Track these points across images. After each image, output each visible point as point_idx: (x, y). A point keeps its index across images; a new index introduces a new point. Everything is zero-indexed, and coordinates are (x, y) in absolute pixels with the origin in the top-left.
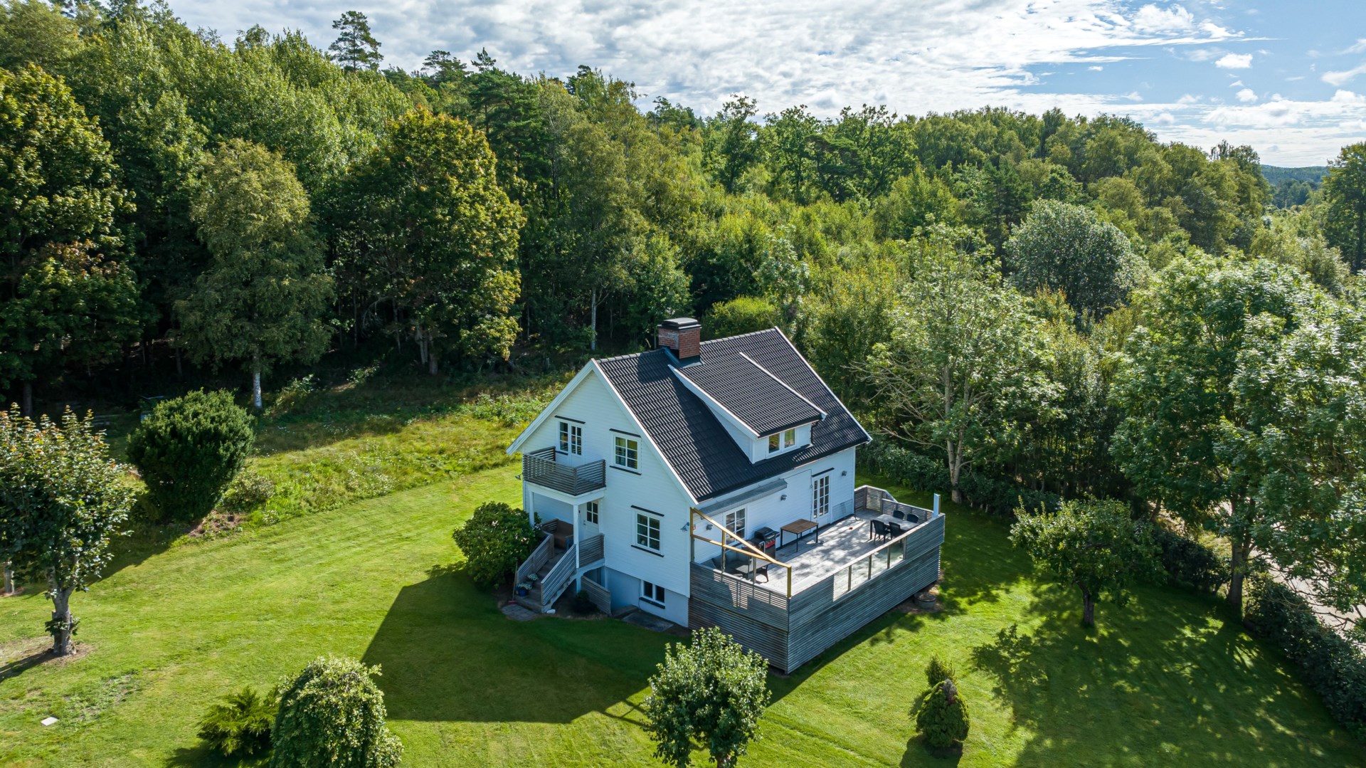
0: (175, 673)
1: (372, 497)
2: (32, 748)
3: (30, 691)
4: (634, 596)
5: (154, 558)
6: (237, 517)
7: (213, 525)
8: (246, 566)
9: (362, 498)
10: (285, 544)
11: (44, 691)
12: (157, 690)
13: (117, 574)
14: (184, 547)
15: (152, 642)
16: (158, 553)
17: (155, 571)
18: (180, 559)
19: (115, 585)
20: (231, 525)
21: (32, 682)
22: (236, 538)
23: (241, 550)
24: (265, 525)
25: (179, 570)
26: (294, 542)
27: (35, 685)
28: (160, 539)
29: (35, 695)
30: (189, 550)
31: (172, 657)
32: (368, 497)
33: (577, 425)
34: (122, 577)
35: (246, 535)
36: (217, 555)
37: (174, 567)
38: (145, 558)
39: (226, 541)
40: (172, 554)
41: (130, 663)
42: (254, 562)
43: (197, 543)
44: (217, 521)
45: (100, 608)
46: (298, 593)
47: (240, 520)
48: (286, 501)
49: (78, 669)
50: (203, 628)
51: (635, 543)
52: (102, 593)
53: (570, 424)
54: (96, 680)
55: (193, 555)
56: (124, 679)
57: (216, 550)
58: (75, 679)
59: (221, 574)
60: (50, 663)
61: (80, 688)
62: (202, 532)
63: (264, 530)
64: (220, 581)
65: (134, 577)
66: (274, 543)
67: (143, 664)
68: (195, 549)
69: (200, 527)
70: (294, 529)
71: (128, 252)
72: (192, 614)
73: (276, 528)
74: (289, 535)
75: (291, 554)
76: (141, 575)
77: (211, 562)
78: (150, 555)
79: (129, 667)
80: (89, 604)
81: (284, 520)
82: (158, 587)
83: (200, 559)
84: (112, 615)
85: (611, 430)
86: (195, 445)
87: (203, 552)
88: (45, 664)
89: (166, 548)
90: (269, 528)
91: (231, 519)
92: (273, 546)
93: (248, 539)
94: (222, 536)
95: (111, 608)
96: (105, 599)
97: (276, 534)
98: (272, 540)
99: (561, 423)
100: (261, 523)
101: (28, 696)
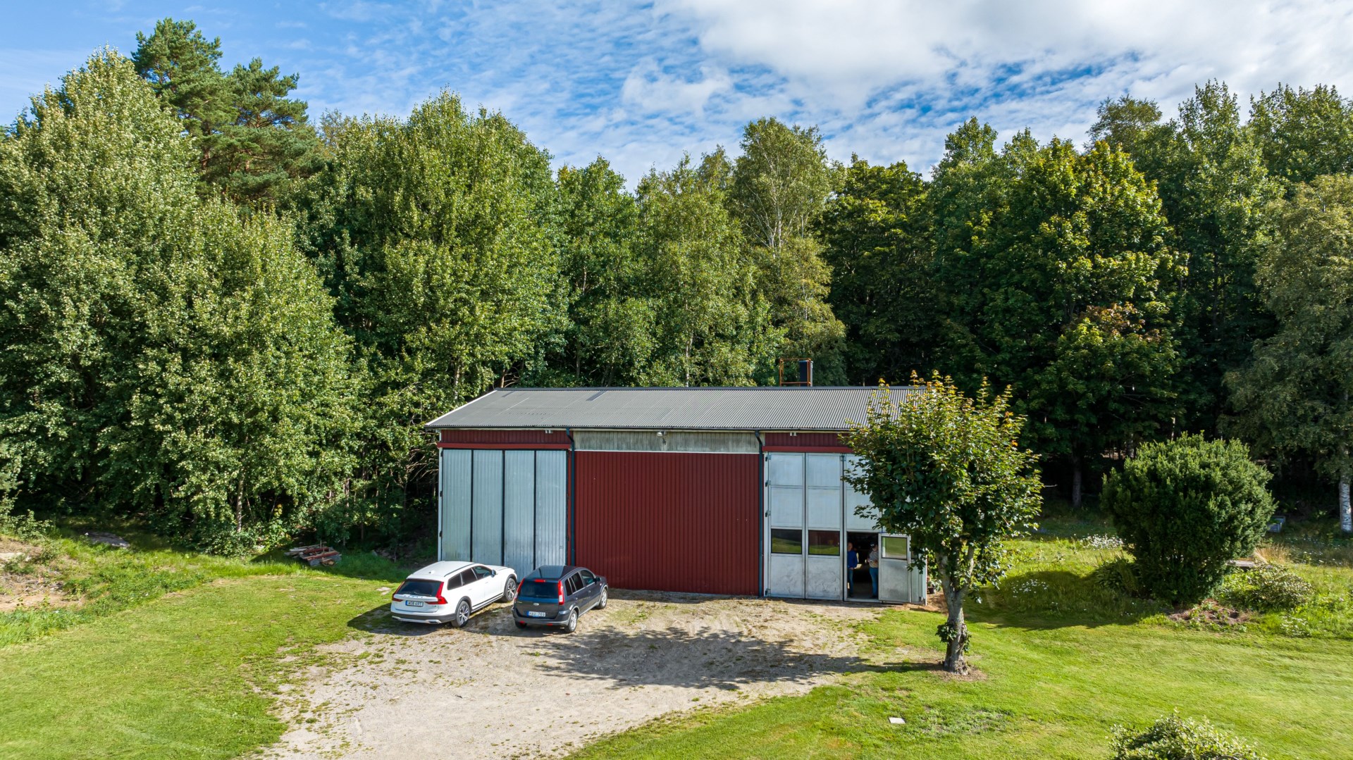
0: (1054, 733)
2: (863, 734)
3: (901, 689)
5: (1113, 627)
6: (1243, 615)
7: (1206, 616)
8: (1231, 669)
10: (1309, 664)
11: (912, 694)
12: (1020, 739)
13: (1063, 629)
14: (1157, 627)
15: (1053, 695)
16: (1121, 624)
17: (1108, 639)
18: (1145, 637)
19: (1055, 638)
20: (1232, 621)
21: (908, 682)
22: (1233, 637)
23: (1233, 652)
24: (1284, 634)
25: (1137, 647)
27: (909, 686)
28: (1129, 609)
29: (903, 694)
30: (1161, 631)
31: (1063, 717)
34: (1068, 634)
35: (1249, 638)
36: (1196, 647)
37: (1134, 642)
38: (1102, 624)
39: (1217, 636)
40: (1137, 630)
41: (1014, 704)
42: (1247, 668)
43: (1175, 628)
44: (1213, 612)
45: (1023, 651)
46: (1296, 719)
47: (1245, 620)
49: (957, 689)
50: (1125, 705)
52: (1037, 641)
54: (967, 705)
55: (1161, 637)
56: (994, 715)
57: (1198, 641)
58: (947, 696)
59: (1190, 666)
60: (935, 673)
61: (945, 704)
62: (1188, 618)
63: (1281, 640)
64: (1187, 673)
65: (1080, 637)
67: (1026, 711)
68: (1170, 633)
69: (1187, 613)
70: (1333, 651)
71: (1174, 321)
72: (1123, 688)
73: (1301, 643)
75: (1312, 676)
76: (1089, 638)
77: (1184, 651)
78: (1110, 623)
79: (1008, 707)
80: (1016, 645)
81: (1318, 637)
82: (1101, 654)
83: (1170, 644)
84: (1032, 661)
86: (1176, 491)
87: (1178, 639)
88: (930, 672)
89: (1132, 621)
90: (1289, 640)
91: (1235, 616)
92: (1287, 661)
93: (1251, 643)
94: (1212, 630)
95: (1034, 655)
96: (1036, 647)
98: (1290, 654)
100: (1279, 631)
101: (897, 693)
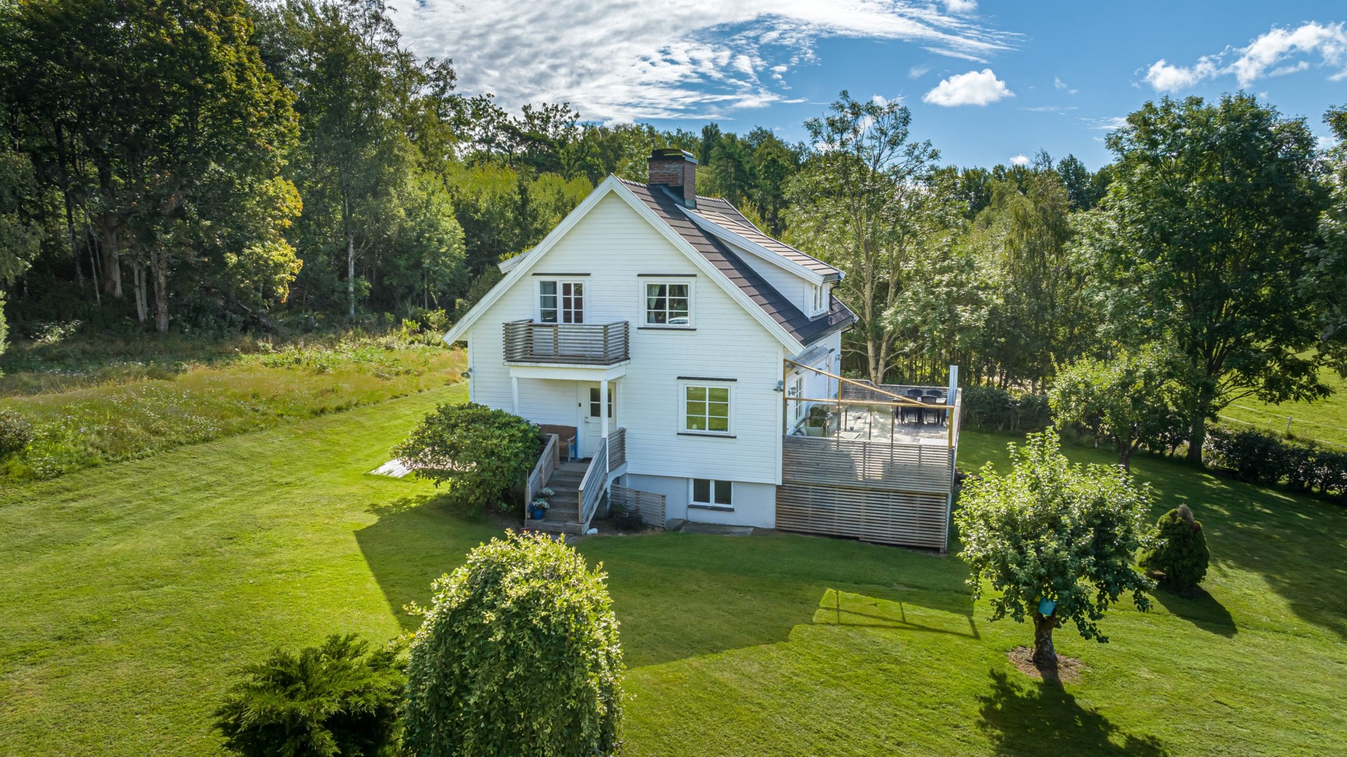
1: (195, 443)
4: (680, 505)
9: (181, 444)
26: (107, 497)
32: (189, 443)
33: (572, 281)
48: (61, 447)
51: (683, 429)
53: (560, 282)
66: (73, 500)
74: (91, 490)
85: (639, 275)
97: (68, 490)
99: (543, 284)
